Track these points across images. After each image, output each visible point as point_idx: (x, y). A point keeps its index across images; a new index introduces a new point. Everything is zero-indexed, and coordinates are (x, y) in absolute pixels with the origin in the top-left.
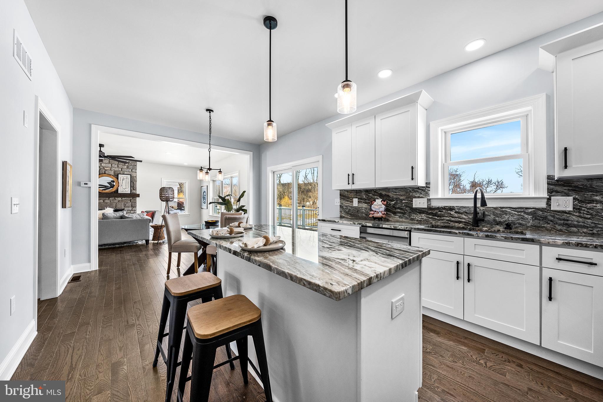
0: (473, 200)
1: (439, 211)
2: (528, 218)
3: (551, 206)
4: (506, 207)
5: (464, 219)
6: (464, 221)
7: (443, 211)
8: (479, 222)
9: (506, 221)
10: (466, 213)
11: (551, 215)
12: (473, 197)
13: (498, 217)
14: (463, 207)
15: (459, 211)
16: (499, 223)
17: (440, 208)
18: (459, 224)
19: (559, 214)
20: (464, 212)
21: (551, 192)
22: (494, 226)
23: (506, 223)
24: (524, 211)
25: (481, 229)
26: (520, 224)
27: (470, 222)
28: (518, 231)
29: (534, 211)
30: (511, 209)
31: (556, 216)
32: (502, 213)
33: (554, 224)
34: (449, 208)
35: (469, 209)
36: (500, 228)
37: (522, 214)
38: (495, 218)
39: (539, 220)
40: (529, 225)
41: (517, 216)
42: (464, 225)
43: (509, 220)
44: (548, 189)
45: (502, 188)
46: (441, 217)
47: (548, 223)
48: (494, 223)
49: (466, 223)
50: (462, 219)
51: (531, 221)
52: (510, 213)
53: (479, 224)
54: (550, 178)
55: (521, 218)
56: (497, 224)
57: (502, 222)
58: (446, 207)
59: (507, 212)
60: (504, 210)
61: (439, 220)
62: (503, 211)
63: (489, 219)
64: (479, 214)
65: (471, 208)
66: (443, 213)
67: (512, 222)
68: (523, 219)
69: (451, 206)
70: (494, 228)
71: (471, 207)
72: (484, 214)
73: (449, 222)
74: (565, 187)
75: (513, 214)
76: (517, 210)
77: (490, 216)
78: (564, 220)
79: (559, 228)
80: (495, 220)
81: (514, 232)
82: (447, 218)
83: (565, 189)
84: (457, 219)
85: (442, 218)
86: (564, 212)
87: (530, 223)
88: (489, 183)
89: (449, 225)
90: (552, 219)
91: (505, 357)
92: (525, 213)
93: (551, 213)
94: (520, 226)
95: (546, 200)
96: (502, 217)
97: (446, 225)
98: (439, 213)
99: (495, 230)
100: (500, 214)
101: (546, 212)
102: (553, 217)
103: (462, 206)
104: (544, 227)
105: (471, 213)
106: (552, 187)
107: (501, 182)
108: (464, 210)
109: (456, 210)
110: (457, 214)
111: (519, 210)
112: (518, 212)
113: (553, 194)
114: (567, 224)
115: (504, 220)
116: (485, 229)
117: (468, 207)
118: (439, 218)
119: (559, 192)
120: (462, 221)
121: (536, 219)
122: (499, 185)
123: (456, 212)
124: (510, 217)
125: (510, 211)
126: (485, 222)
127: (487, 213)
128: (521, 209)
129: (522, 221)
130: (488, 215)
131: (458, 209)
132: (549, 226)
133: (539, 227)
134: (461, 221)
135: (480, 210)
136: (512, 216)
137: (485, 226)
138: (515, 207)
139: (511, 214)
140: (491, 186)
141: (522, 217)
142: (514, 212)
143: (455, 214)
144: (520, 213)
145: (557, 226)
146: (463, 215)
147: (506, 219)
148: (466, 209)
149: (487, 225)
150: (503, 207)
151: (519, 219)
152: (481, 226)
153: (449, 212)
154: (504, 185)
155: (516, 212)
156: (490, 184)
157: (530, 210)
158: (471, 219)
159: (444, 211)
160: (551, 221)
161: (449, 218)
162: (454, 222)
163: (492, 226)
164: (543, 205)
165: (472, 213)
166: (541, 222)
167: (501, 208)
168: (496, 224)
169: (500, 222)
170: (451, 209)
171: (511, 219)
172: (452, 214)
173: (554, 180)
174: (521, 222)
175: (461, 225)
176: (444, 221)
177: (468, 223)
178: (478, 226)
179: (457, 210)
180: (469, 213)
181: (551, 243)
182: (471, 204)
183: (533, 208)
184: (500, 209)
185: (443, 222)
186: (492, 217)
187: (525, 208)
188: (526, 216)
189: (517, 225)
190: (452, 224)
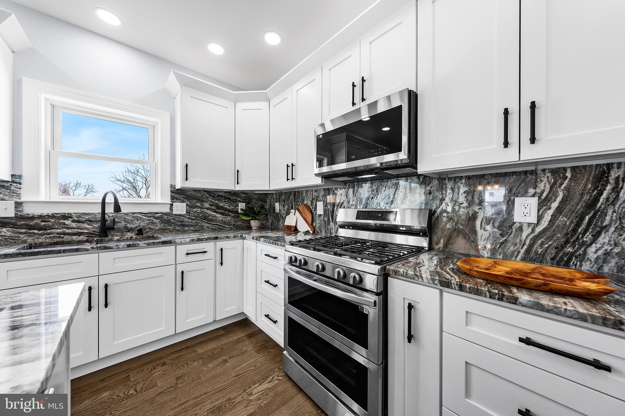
0: (100, 205)
1: (42, 221)
2: (156, 222)
3: (173, 211)
4: (137, 213)
5: (87, 229)
6: (87, 231)
7: (49, 221)
8: (107, 231)
9: (137, 227)
10: (91, 221)
11: (173, 218)
12: (101, 201)
13: (129, 223)
14: (86, 214)
15: (79, 219)
16: (130, 230)
17: (44, 216)
18: (79, 236)
19: (178, 217)
20: (88, 220)
21: (173, 198)
22: (125, 233)
23: (138, 229)
24: (153, 216)
25: (111, 239)
26: (150, 228)
27: (96, 232)
28: (150, 236)
29: (161, 215)
30: (142, 214)
31: (176, 219)
32: (133, 219)
33: (175, 225)
34: (62, 215)
35: (94, 216)
36: (132, 234)
37: (151, 219)
38: (126, 224)
39: (165, 223)
40: (158, 228)
41: (147, 221)
42: (87, 237)
43: (140, 225)
44: (171, 196)
45: (92, 192)
46: (46, 230)
47: (171, 225)
48: (125, 230)
49: (89, 235)
50: (83, 229)
51: (159, 225)
52: (141, 218)
53: (108, 234)
54: (173, 187)
55: (151, 223)
56: (129, 231)
57: (134, 229)
58: (57, 214)
59: (138, 217)
60: (135, 215)
61: (42, 235)
62: (134, 217)
63: (120, 227)
64: (107, 221)
65: (97, 215)
66: (50, 224)
67: (143, 228)
68: (152, 223)
69: (65, 214)
70: (126, 236)
71: (97, 213)
72: (114, 221)
73: (62, 236)
74: (181, 195)
75: (144, 219)
76: (147, 215)
77: (120, 223)
78: (181, 222)
79: (178, 228)
80: (126, 227)
81: (146, 237)
82: (59, 231)
83: (182, 197)
84: (76, 230)
85: (48, 231)
86: (181, 215)
87: (158, 227)
88: (78, 185)
89: (61, 239)
90: (174, 221)
91: (150, 366)
92: (154, 217)
93: (173, 217)
94: (150, 231)
95: (169, 206)
96: (133, 223)
97: (56, 240)
98: (43, 223)
99: (127, 238)
100: (132, 221)
101: (169, 216)
102: (174, 219)
103: (84, 213)
104: (168, 229)
105: (97, 221)
106: (174, 194)
107: (92, 186)
108: (87, 217)
109: (74, 218)
110: (76, 223)
111: (150, 215)
112: (148, 217)
113: (174, 200)
114: (182, 225)
115: (135, 226)
116: (116, 238)
117: (93, 214)
118: (43, 231)
119: (178, 199)
120: (84, 232)
121: (162, 223)
122: (90, 189)
123: (73, 221)
124: (141, 222)
125: (141, 216)
126: (115, 230)
127: (117, 220)
128: (151, 214)
129: (152, 225)
130: (119, 222)
131: (77, 217)
132: (171, 227)
133: (164, 229)
134: (82, 232)
135: (109, 216)
136: (143, 221)
137: (114, 234)
138: (145, 212)
139: (143, 220)
140: (80, 188)
141: (151, 221)
142: (144, 217)
143: (72, 223)
144: (150, 218)
145: (176, 227)
146: (86, 224)
147: (138, 224)
148: (90, 217)
149: (117, 234)
150: (134, 213)
151: (149, 224)
152: (110, 235)
153: (62, 221)
154: (95, 189)
155: (146, 217)
156: (78, 187)
157: (158, 215)
158: (96, 228)
159: (53, 220)
160: (173, 223)
161: (61, 230)
162: (71, 235)
163: (123, 234)
164: (167, 210)
165: (99, 221)
166: (166, 225)
167: (133, 213)
168: (127, 232)
169: (131, 228)
170: (66, 217)
171: (142, 224)
172: (67, 225)
173: (175, 189)
174: (150, 226)
175: (81, 238)
176: (52, 235)
177: (93, 233)
178: (107, 236)
179: (76, 219)
180: (94, 221)
181: (183, 242)
182: (98, 210)
183: (160, 213)
184: (131, 214)
185: (50, 237)
186: (123, 224)
187: (154, 213)
188: (155, 220)
189: (148, 230)
190: (67, 238)
